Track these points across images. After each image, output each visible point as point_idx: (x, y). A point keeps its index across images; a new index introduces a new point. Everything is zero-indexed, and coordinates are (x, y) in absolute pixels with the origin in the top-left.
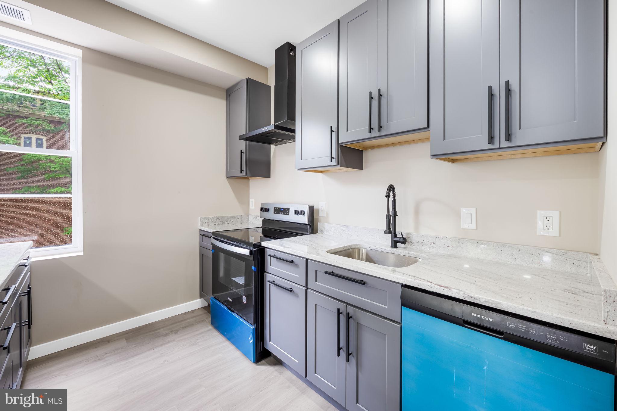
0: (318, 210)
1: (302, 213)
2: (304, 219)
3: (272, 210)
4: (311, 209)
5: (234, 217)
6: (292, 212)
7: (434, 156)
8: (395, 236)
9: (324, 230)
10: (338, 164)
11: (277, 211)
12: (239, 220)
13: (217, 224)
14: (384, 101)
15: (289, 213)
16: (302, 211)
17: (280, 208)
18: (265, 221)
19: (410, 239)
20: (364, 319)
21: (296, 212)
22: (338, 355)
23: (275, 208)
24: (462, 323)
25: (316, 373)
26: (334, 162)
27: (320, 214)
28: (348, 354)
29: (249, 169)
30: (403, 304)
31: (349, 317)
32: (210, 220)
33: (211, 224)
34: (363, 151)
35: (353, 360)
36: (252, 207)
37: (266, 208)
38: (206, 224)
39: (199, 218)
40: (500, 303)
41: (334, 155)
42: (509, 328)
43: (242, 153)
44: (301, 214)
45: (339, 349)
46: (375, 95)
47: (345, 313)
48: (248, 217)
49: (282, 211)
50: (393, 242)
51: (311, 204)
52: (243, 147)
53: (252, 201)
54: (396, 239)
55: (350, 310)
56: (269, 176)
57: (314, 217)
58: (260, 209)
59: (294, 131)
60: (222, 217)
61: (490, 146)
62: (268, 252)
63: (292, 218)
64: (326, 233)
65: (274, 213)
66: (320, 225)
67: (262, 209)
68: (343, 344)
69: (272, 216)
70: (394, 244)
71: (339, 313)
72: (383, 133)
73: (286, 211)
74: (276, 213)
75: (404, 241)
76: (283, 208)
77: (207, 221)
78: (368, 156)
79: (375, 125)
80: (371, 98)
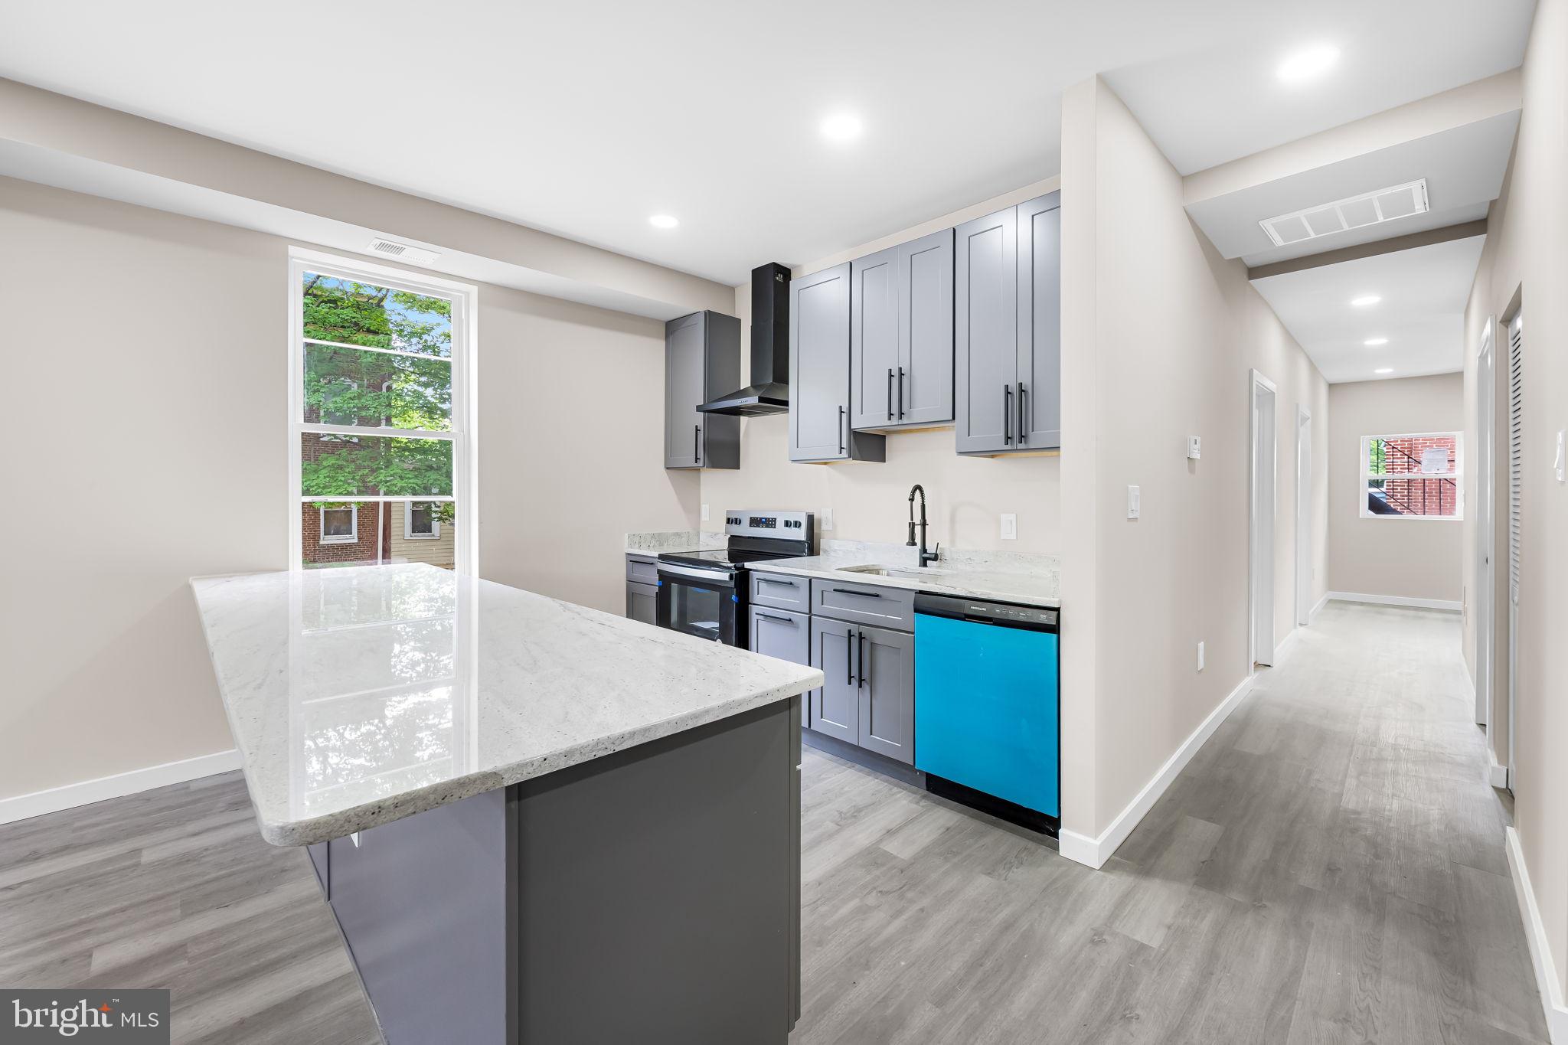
0: (820, 521)
1: (797, 524)
2: (800, 534)
3: (746, 522)
4: (811, 519)
5: (677, 534)
6: (780, 523)
7: (961, 453)
8: (924, 550)
9: (828, 550)
10: (850, 456)
11: (755, 522)
12: (684, 539)
13: (652, 545)
14: (905, 380)
15: (775, 524)
16: (796, 522)
17: (761, 519)
18: (734, 540)
19: (944, 556)
20: (879, 637)
21: (787, 524)
22: (850, 683)
23: (751, 518)
24: (963, 616)
25: (822, 717)
26: (845, 453)
27: (824, 527)
28: (861, 681)
29: (708, 457)
30: (916, 610)
31: (861, 637)
32: (642, 539)
33: (644, 545)
34: (885, 436)
35: (866, 687)
36: (705, 516)
37: (736, 519)
38: (637, 546)
39: (626, 534)
40: (990, 594)
41: (844, 445)
42: (997, 613)
43: (697, 430)
44: (795, 526)
45: (850, 677)
46: (895, 372)
47: (857, 635)
48: (698, 534)
49: (763, 523)
50: (922, 559)
51: (810, 512)
52: (700, 423)
53: (705, 508)
54: (925, 555)
55: (863, 629)
56: (738, 467)
57: (815, 531)
58: (725, 520)
59: (786, 403)
60: (660, 534)
61: (1008, 447)
62: (754, 576)
63: (780, 532)
64: (832, 554)
65: (750, 526)
66: (823, 543)
67: (729, 521)
68: (855, 672)
69: (745, 530)
70: (924, 562)
71: (850, 635)
72: (905, 421)
73: (770, 523)
74: (754, 526)
75: (935, 558)
76: (766, 519)
77: (637, 539)
78: (892, 443)
79: (895, 410)
80: (891, 376)
